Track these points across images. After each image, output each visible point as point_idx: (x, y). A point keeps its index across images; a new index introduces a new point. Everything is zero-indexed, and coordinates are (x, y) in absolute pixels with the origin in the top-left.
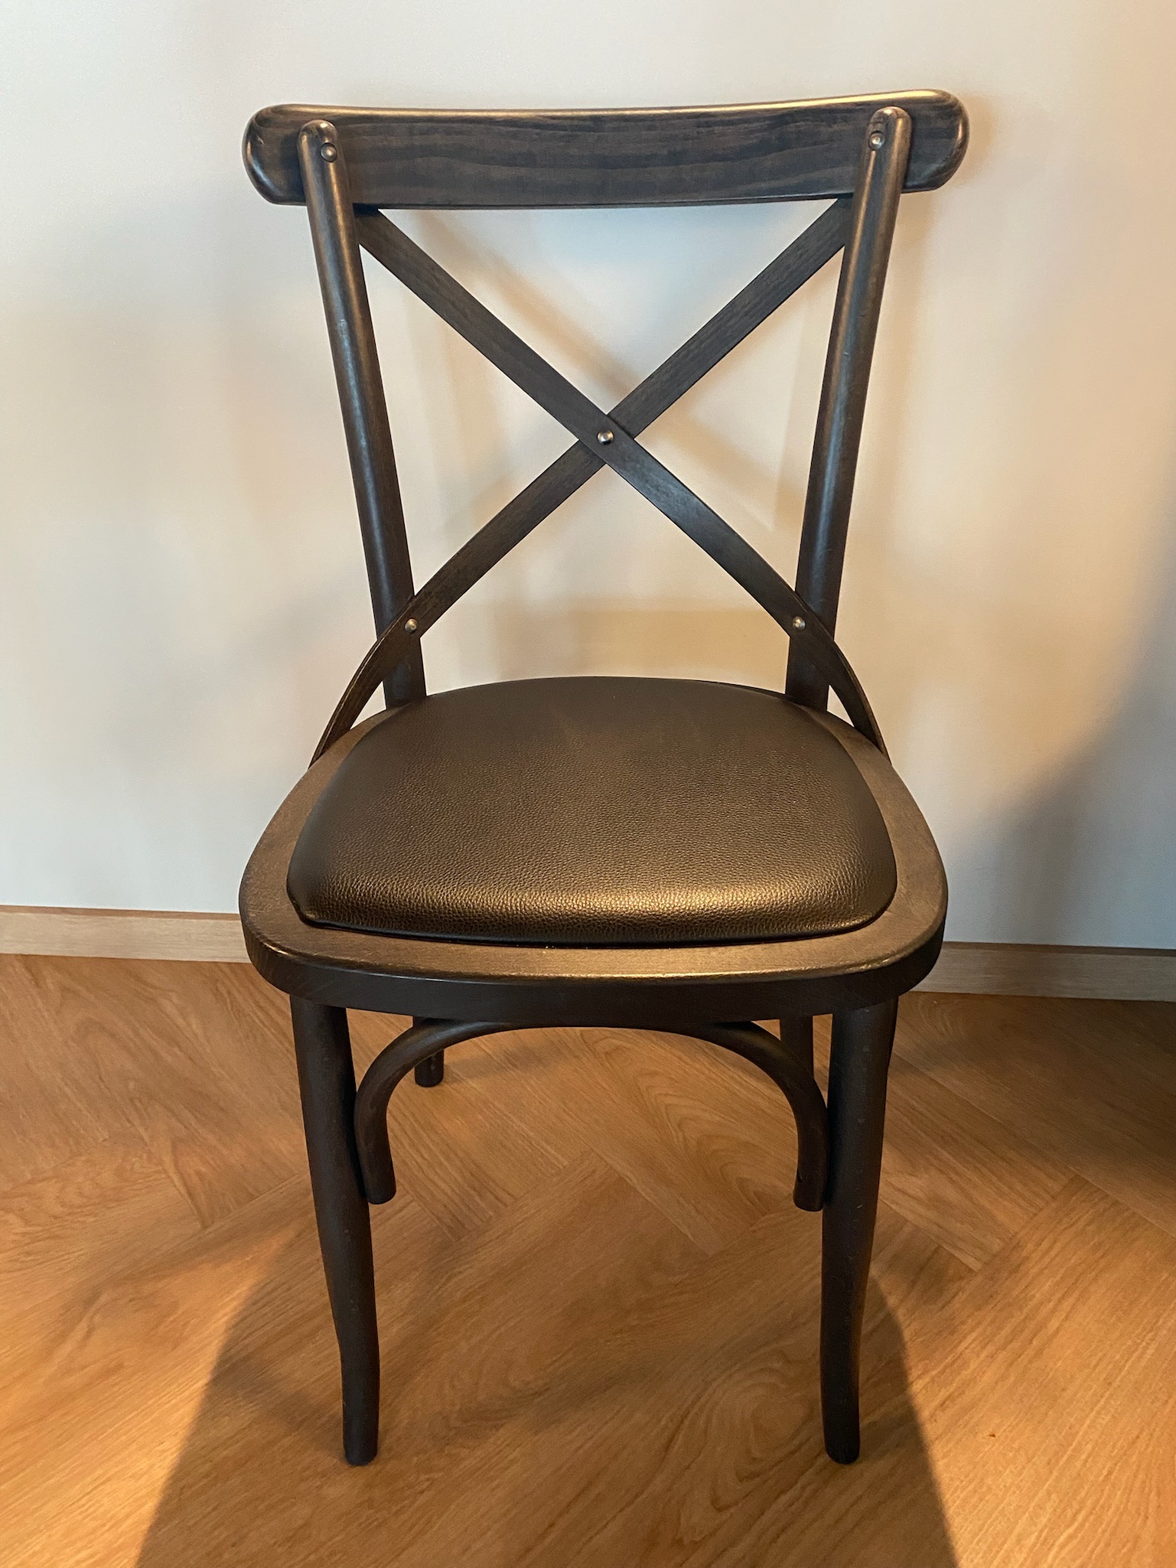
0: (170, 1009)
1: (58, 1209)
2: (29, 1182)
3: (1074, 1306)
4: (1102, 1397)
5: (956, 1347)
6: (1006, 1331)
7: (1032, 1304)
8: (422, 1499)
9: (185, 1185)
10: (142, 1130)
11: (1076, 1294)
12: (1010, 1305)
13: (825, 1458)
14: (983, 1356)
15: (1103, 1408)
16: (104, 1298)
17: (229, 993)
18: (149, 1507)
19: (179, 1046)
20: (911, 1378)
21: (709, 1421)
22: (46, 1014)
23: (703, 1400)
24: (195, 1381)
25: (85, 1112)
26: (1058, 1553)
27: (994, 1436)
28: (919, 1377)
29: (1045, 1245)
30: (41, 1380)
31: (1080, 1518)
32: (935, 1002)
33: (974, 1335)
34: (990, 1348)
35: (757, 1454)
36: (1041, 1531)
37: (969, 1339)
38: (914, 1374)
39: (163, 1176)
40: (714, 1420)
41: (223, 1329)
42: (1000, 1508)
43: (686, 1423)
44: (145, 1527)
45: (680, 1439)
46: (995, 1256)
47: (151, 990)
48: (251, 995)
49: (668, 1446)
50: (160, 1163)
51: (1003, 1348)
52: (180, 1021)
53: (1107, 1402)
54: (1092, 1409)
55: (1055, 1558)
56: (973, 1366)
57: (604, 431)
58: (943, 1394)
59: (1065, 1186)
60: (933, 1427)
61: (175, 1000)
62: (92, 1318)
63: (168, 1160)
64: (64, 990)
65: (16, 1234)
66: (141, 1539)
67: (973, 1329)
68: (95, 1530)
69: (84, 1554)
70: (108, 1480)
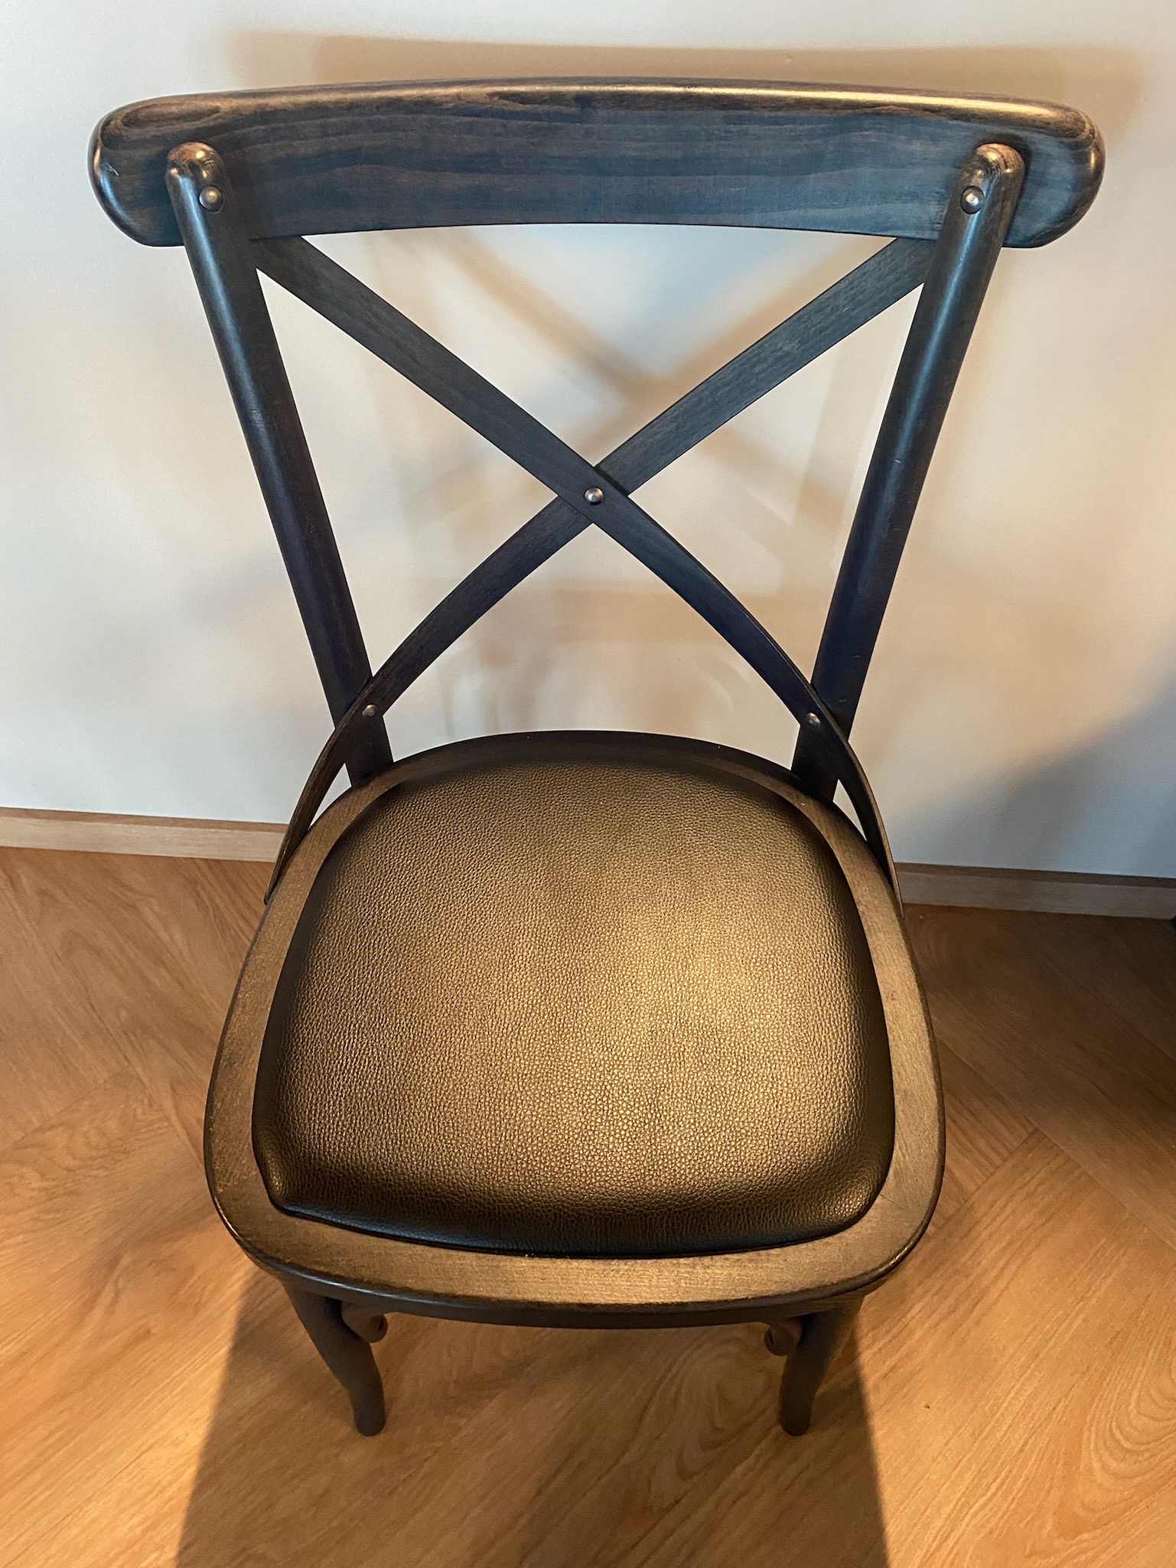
0: (152, 919)
1: (69, 1162)
2: (36, 1131)
3: (1015, 1275)
4: (1028, 1368)
5: (904, 1316)
6: (950, 1301)
7: (979, 1270)
8: (426, 1467)
9: (188, 1134)
10: (139, 1069)
11: (1019, 1261)
12: (956, 1272)
13: (779, 1428)
14: (927, 1325)
15: (1028, 1379)
16: (126, 1261)
17: (211, 899)
18: (190, 1473)
19: (164, 966)
20: (860, 1350)
21: (678, 1392)
22: (27, 924)
23: (674, 1371)
24: (218, 1348)
25: (81, 1047)
26: (970, 1520)
27: (928, 1407)
28: (869, 1347)
29: (996, 1209)
30: (79, 1347)
31: (993, 1489)
32: (921, 917)
33: (921, 1304)
34: (936, 1317)
35: (719, 1424)
36: (959, 1499)
37: (918, 1307)
38: (864, 1343)
39: (166, 1124)
40: (683, 1392)
41: (237, 1297)
42: (926, 1477)
43: (659, 1392)
44: (188, 1492)
45: (653, 1409)
46: (949, 1219)
47: (129, 894)
48: (234, 903)
49: (641, 1417)
50: (161, 1109)
51: (946, 1317)
52: (163, 935)
53: (1032, 1374)
54: (1018, 1380)
55: (967, 1525)
56: (917, 1335)
57: (593, 488)
58: (889, 1364)
59: (1025, 1141)
60: (875, 1399)
61: (157, 909)
62: (117, 1281)
63: (168, 1104)
64: (43, 893)
65: (33, 1189)
66: (185, 1504)
67: (921, 1298)
68: (145, 1495)
69: (136, 1520)
70: (151, 1447)
